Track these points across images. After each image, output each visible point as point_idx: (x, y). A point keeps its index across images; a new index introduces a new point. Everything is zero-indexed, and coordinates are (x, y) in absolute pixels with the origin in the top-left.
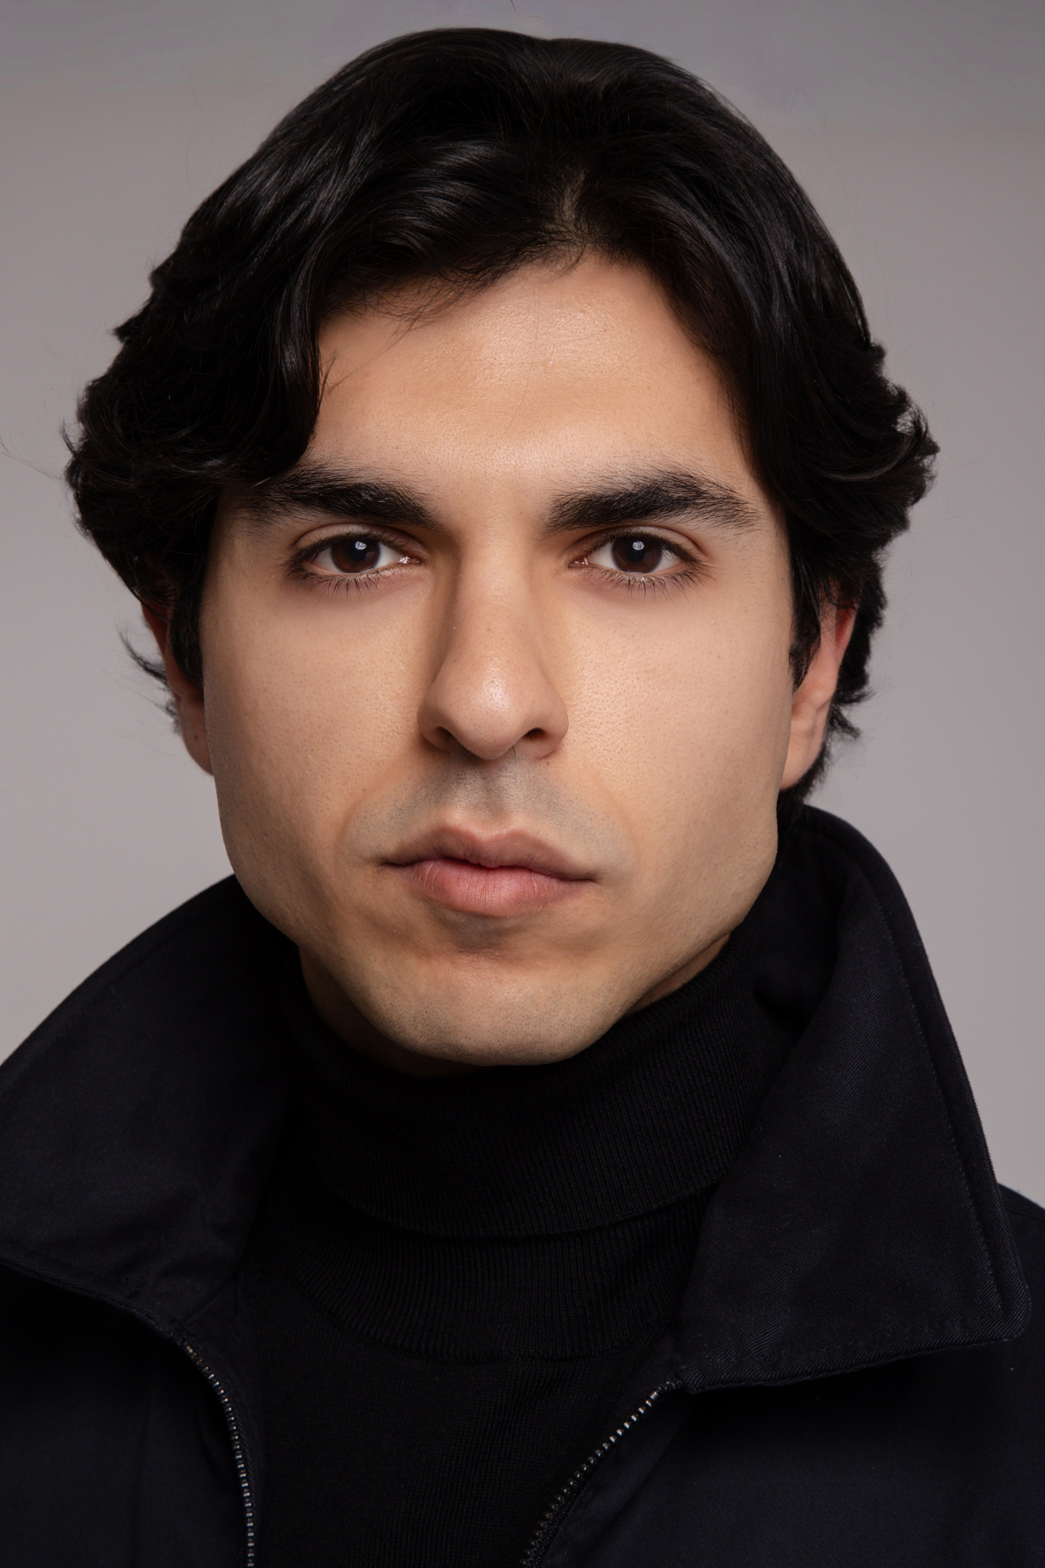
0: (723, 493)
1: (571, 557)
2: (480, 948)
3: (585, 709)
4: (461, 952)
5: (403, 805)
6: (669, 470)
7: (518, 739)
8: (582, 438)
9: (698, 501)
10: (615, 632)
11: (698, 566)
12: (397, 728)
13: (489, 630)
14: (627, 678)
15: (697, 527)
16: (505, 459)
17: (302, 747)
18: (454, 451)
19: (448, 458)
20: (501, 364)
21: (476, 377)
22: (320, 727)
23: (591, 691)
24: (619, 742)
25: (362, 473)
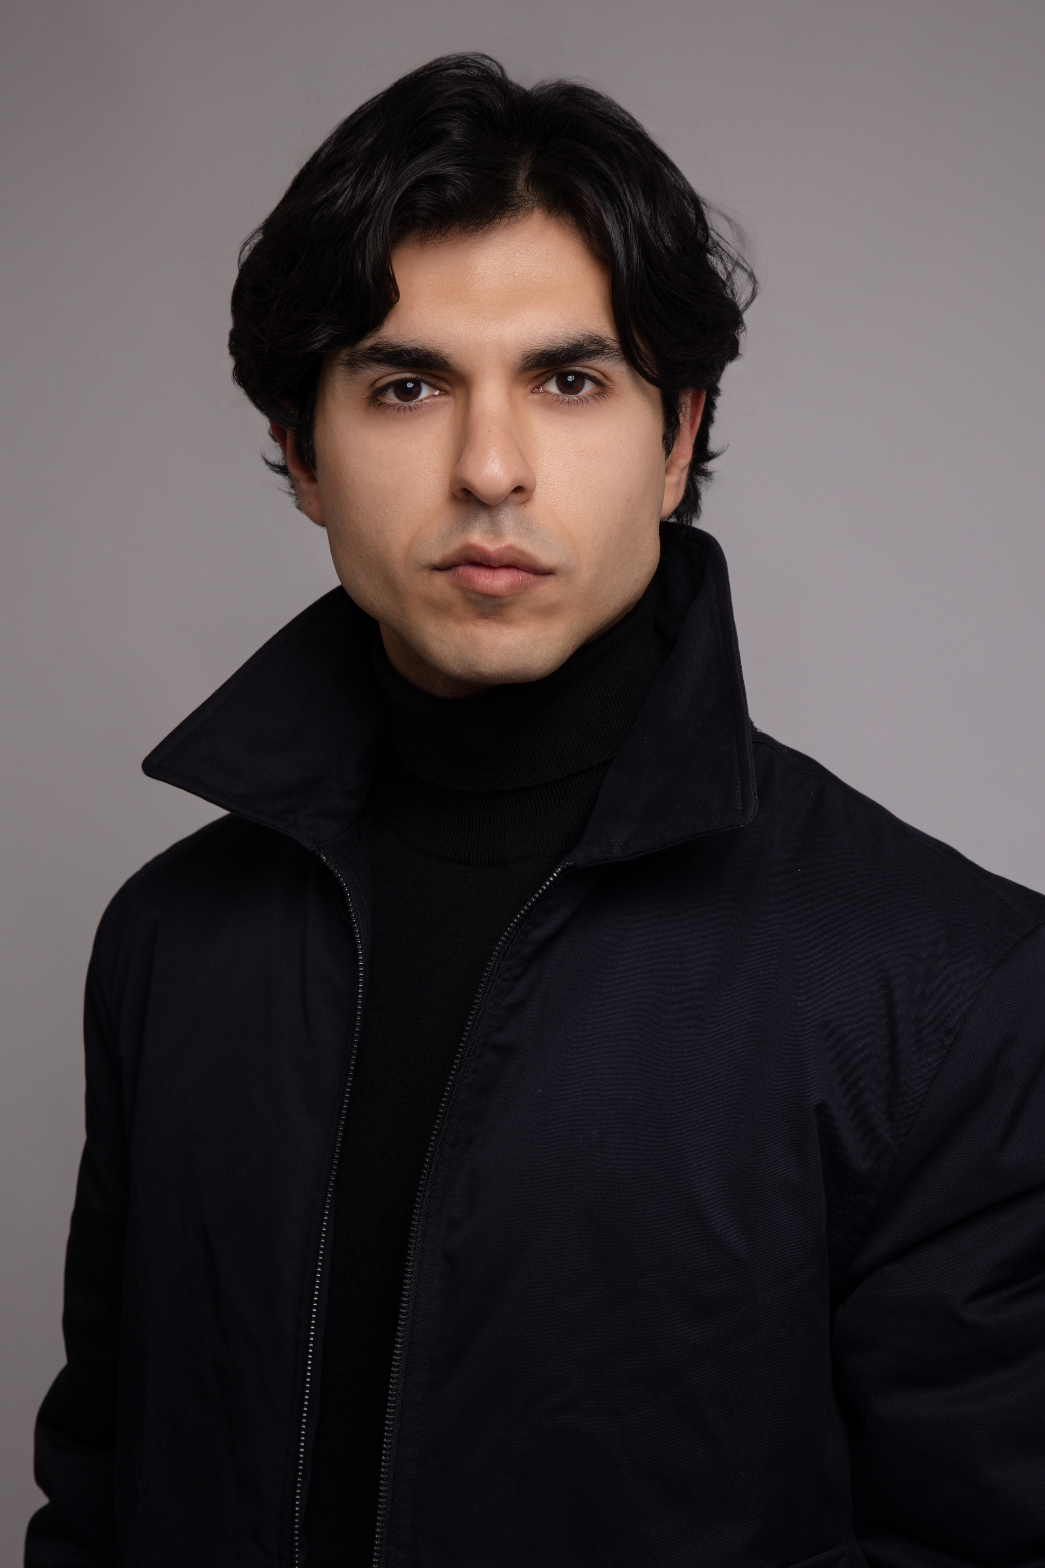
1: (533, 386)
2: (491, 615)
3: (545, 474)
4: (479, 618)
5: (444, 534)
6: (587, 334)
7: (509, 493)
9: (605, 351)
10: (560, 429)
11: (607, 389)
12: (437, 490)
13: (489, 431)
14: (568, 456)
15: (605, 366)
17: (382, 504)
18: (464, 328)
19: (461, 333)
20: (488, 276)
21: (474, 284)
22: (392, 492)
23: (547, 464)
24: (565, 492)
25: (412, 343)
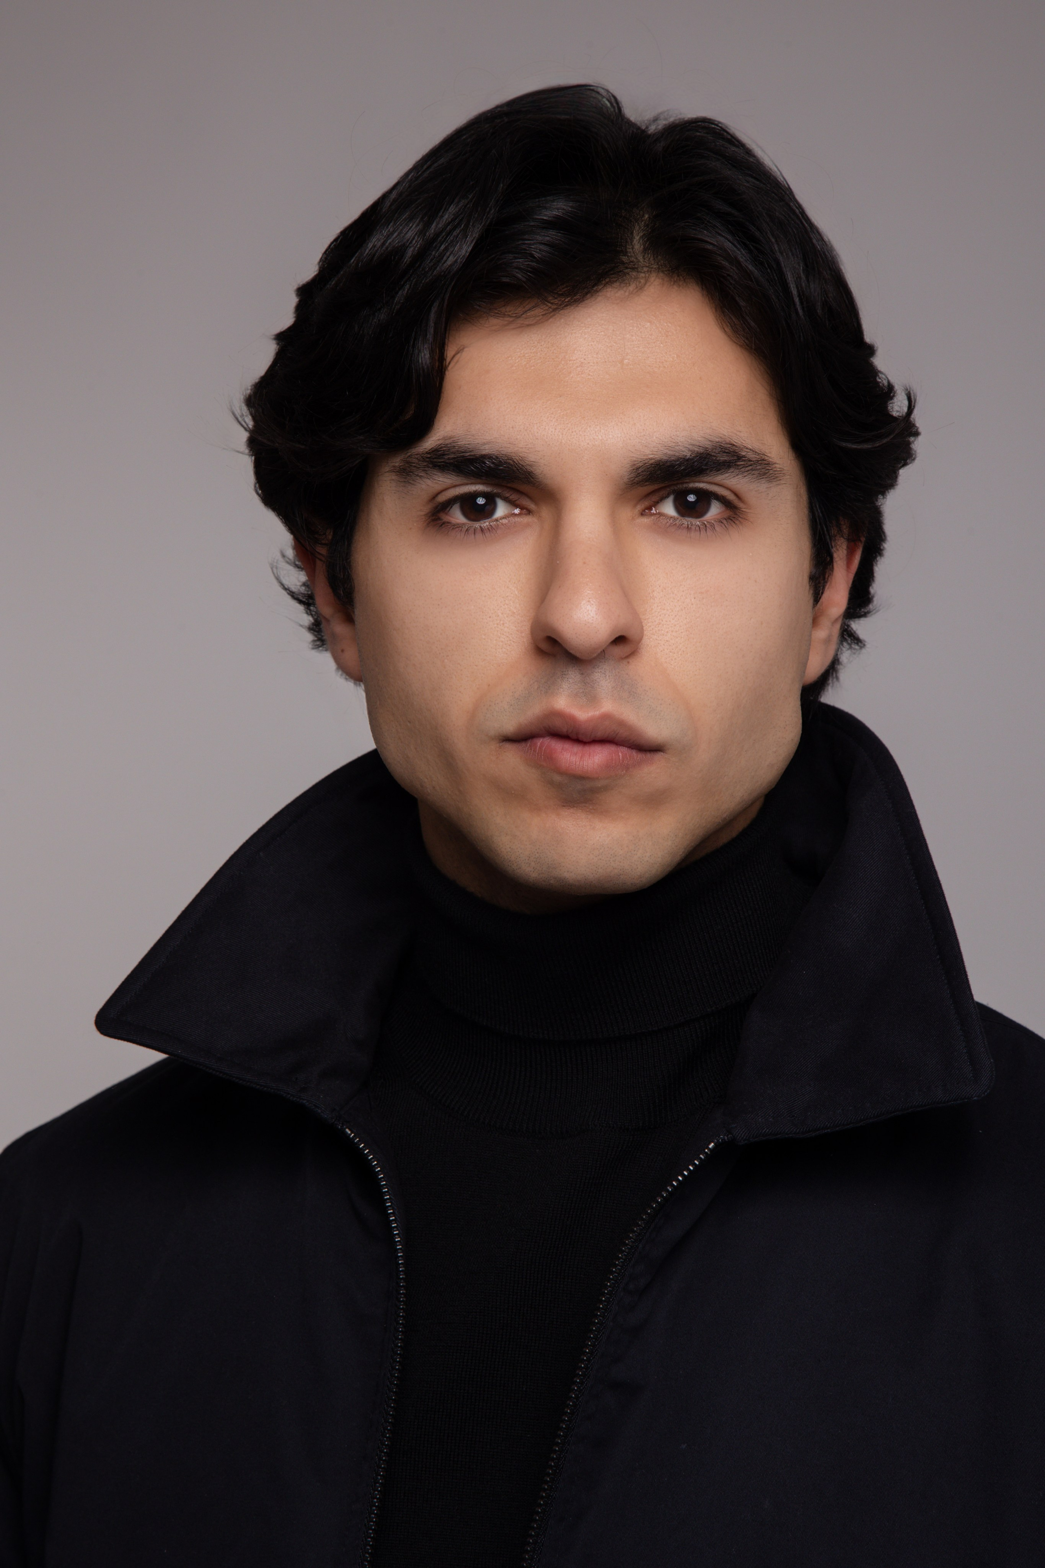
0: (757, 457)
1: (643, 507)
2: (578, 803)
3: (655, 621)
4: (564, 806)
6: (717, 440)
7: (608, 644)
8: (651, 418)
9: (739, 463)
10: (677, 563)
11: (739, 512)
12: (513, 638)
13: (584, 563)
14: (686, 598)
15: (738, 482)
16: (594, 434)
18: (556, 429)
19: (551, 435)
20: (589, 363)
21: (570, 373)
22: (453, 638)
23: (659, 608)
24: (681, 646)
25: (487, 447)
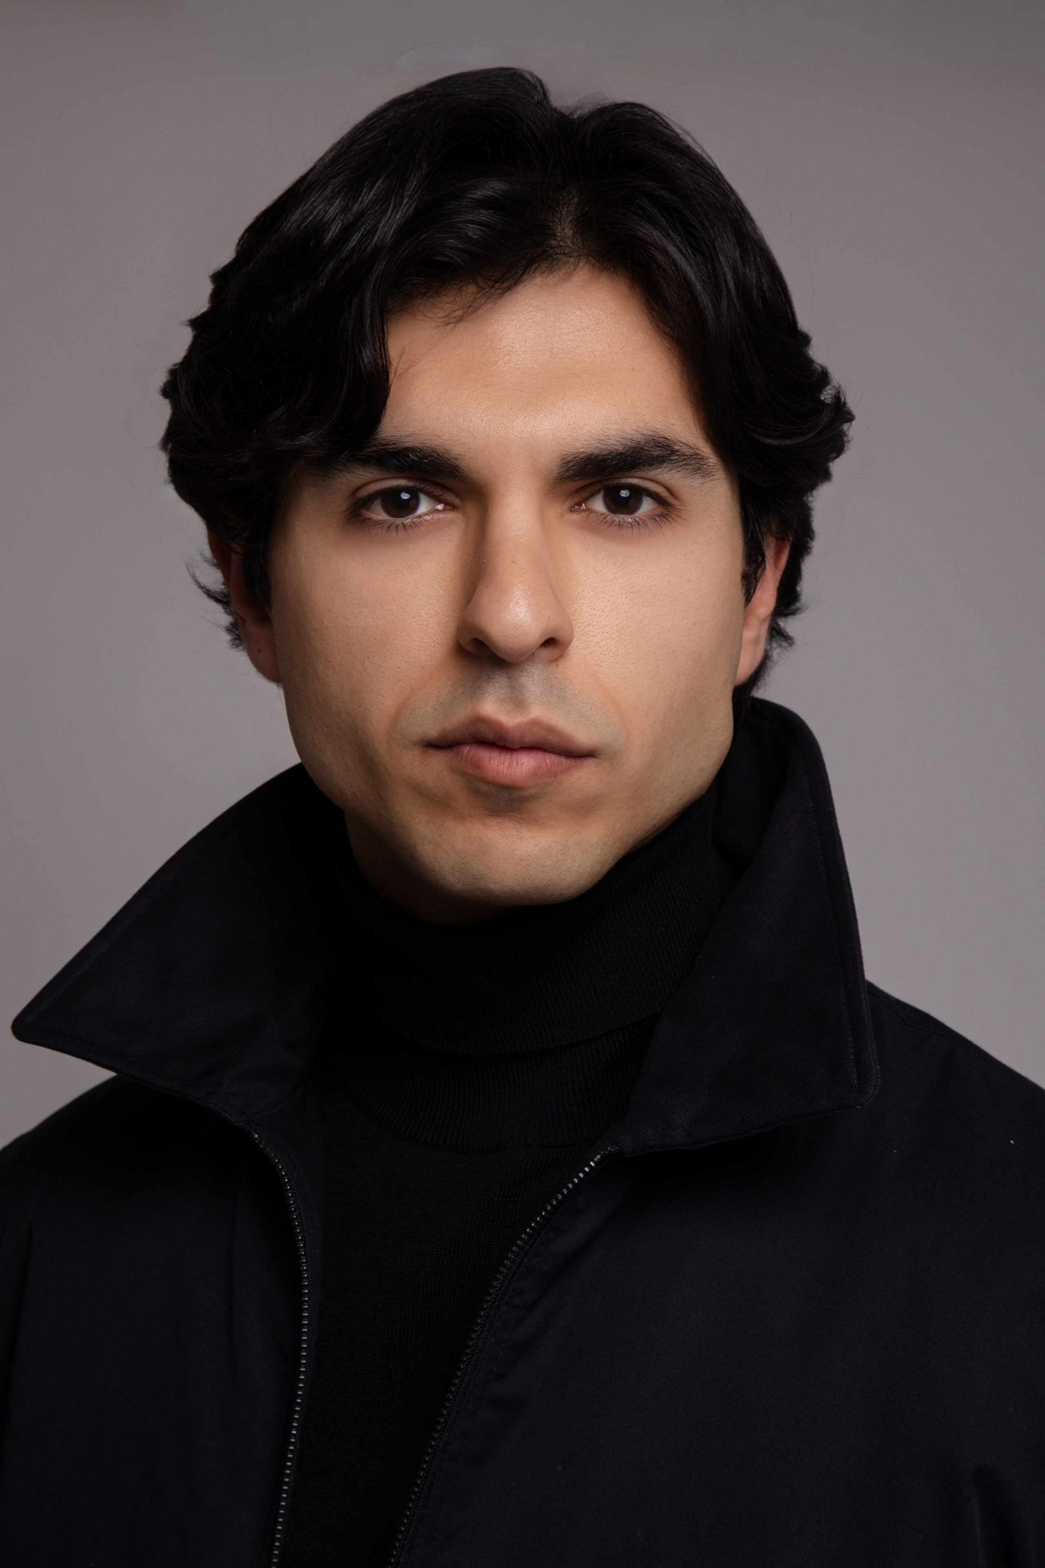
0: (692, 451)
1: (573, 502)
2: (505, 812)
3: (585, 622)
4: (490, 815)
5: (444, 700)
6: (650, 433)
7: (537, 647)
8: (582, 410)
9: (672, 458)
10: (608, 562)
11: (672, 509)
12: (437, 639)
13: (513, 562)
14: (618, 598)
15: (671, 478)
16: (523, 426)
17: (360, 655)
18: (482, 421)
19: (478, 426)
20: (517, 351)
21: (497, 362)
22: (375, 639)
23: (589, 608)
24: (612, 647)
25: (410, 439)
